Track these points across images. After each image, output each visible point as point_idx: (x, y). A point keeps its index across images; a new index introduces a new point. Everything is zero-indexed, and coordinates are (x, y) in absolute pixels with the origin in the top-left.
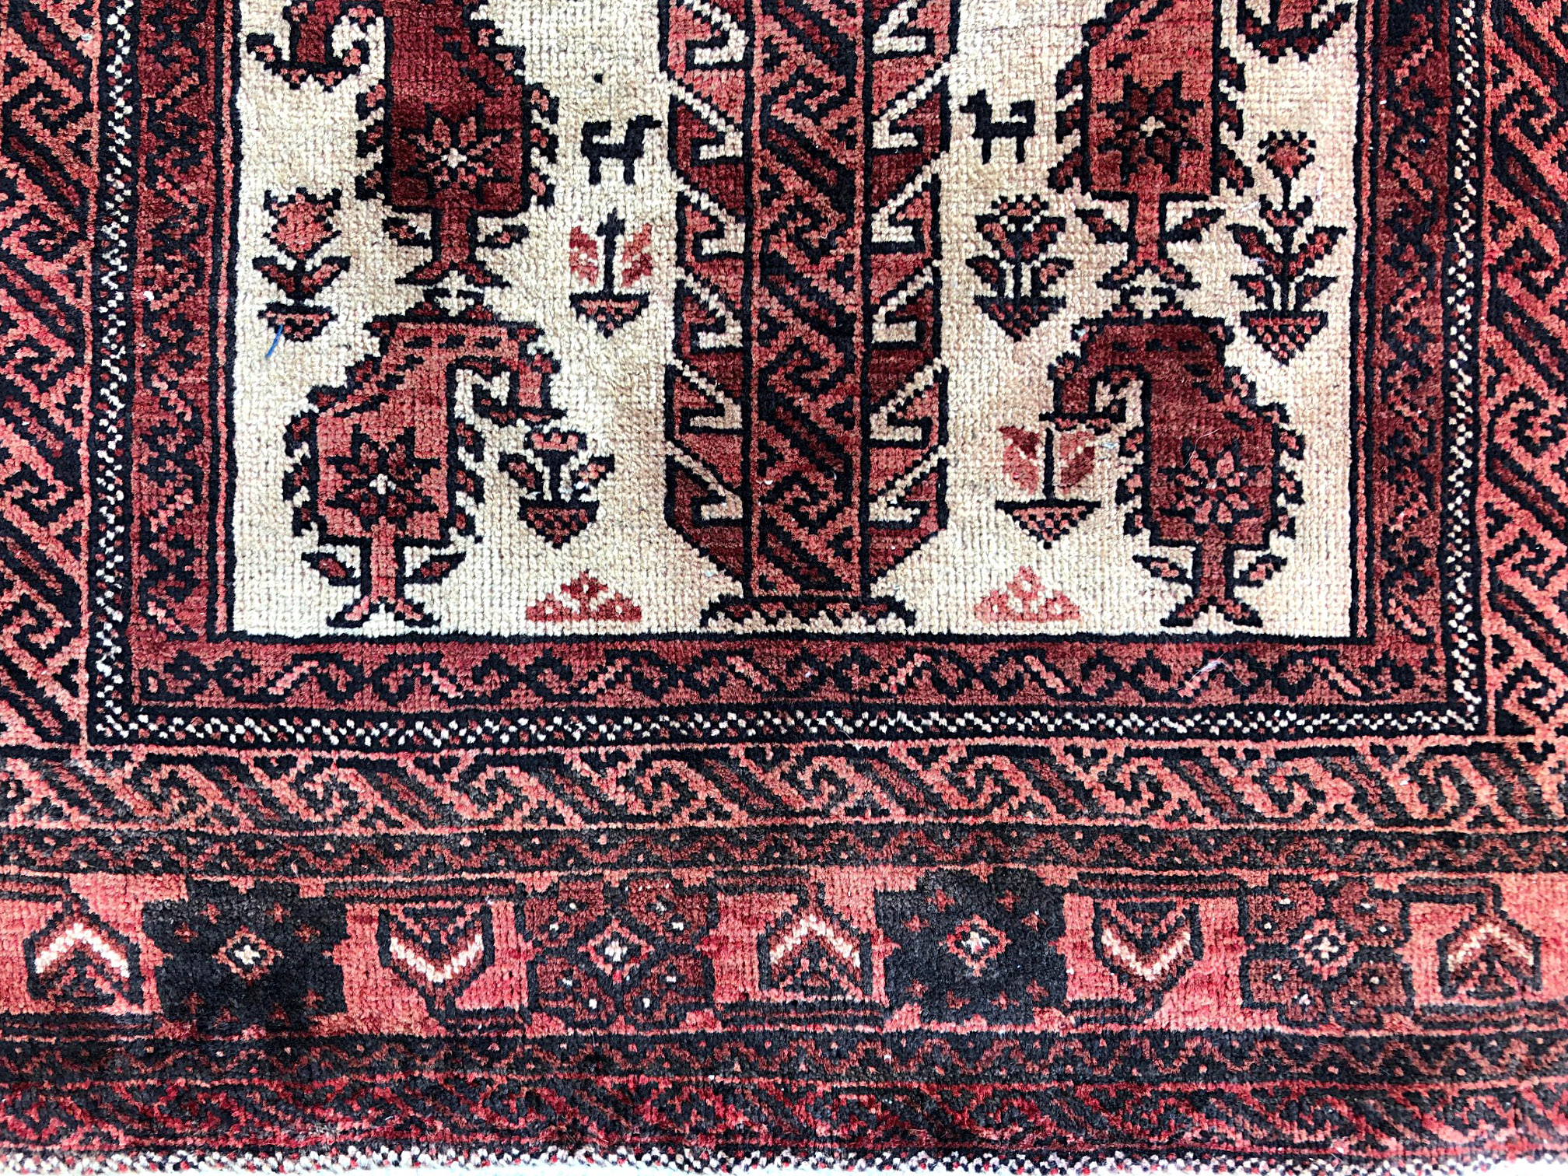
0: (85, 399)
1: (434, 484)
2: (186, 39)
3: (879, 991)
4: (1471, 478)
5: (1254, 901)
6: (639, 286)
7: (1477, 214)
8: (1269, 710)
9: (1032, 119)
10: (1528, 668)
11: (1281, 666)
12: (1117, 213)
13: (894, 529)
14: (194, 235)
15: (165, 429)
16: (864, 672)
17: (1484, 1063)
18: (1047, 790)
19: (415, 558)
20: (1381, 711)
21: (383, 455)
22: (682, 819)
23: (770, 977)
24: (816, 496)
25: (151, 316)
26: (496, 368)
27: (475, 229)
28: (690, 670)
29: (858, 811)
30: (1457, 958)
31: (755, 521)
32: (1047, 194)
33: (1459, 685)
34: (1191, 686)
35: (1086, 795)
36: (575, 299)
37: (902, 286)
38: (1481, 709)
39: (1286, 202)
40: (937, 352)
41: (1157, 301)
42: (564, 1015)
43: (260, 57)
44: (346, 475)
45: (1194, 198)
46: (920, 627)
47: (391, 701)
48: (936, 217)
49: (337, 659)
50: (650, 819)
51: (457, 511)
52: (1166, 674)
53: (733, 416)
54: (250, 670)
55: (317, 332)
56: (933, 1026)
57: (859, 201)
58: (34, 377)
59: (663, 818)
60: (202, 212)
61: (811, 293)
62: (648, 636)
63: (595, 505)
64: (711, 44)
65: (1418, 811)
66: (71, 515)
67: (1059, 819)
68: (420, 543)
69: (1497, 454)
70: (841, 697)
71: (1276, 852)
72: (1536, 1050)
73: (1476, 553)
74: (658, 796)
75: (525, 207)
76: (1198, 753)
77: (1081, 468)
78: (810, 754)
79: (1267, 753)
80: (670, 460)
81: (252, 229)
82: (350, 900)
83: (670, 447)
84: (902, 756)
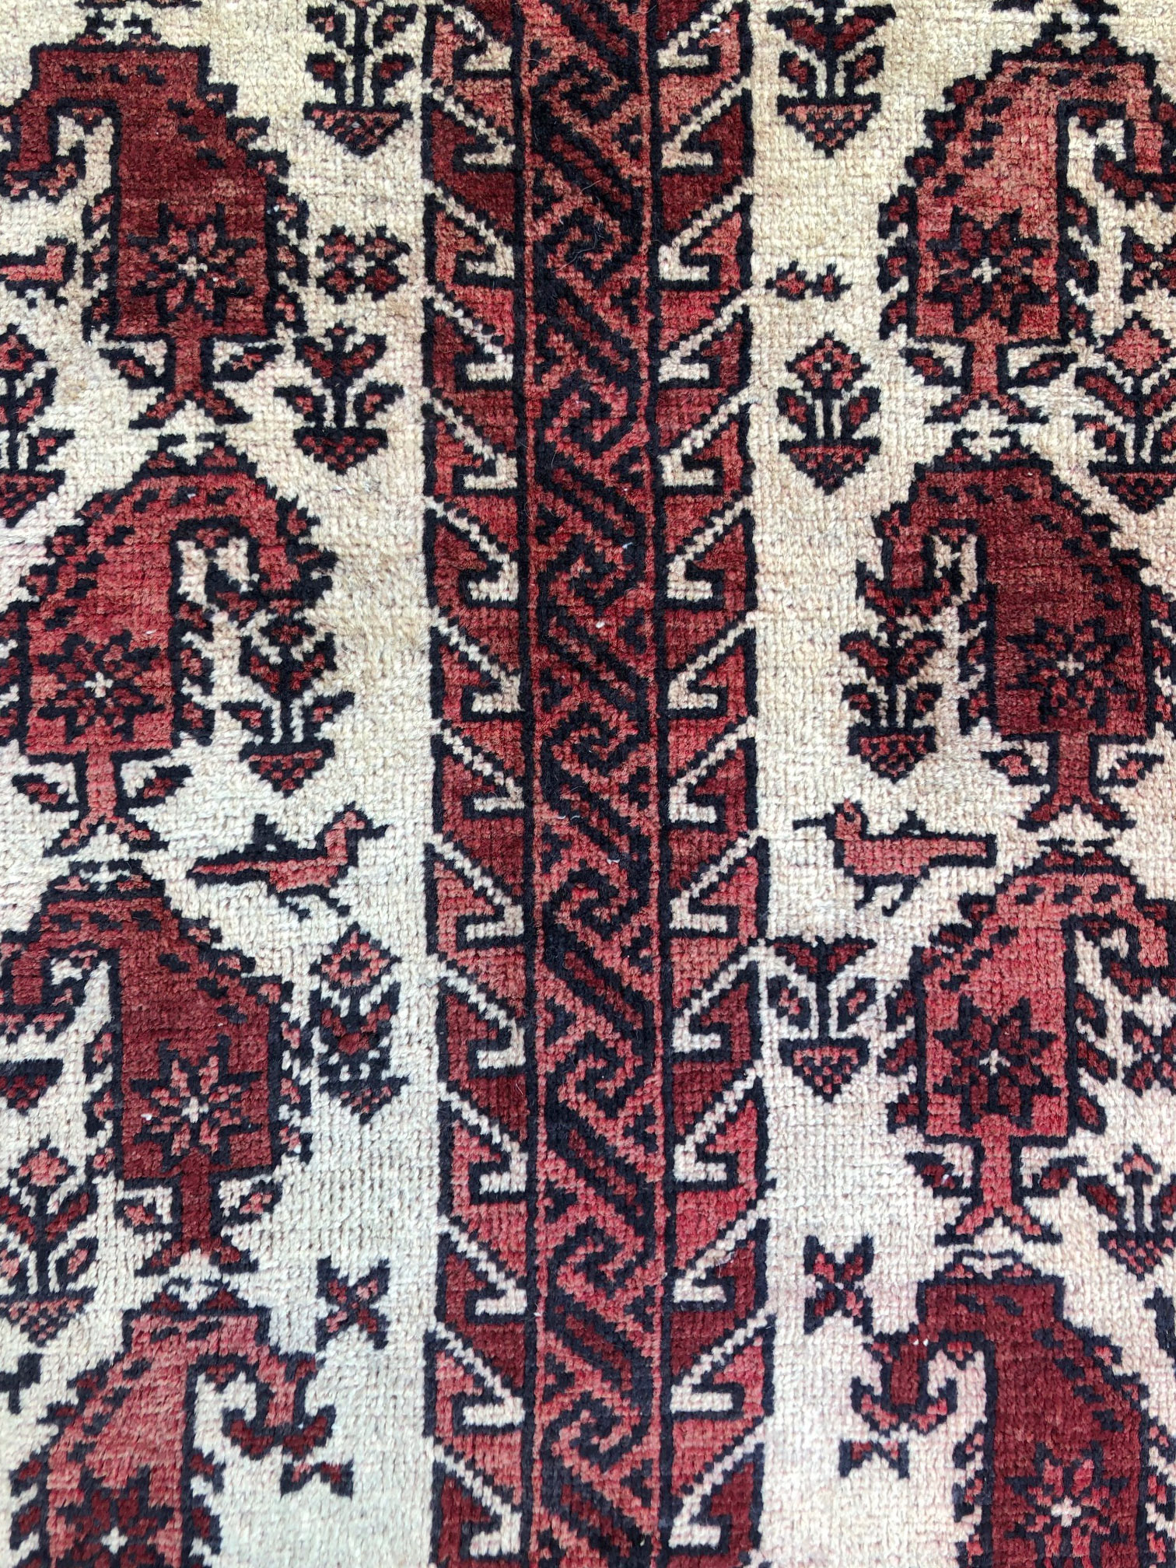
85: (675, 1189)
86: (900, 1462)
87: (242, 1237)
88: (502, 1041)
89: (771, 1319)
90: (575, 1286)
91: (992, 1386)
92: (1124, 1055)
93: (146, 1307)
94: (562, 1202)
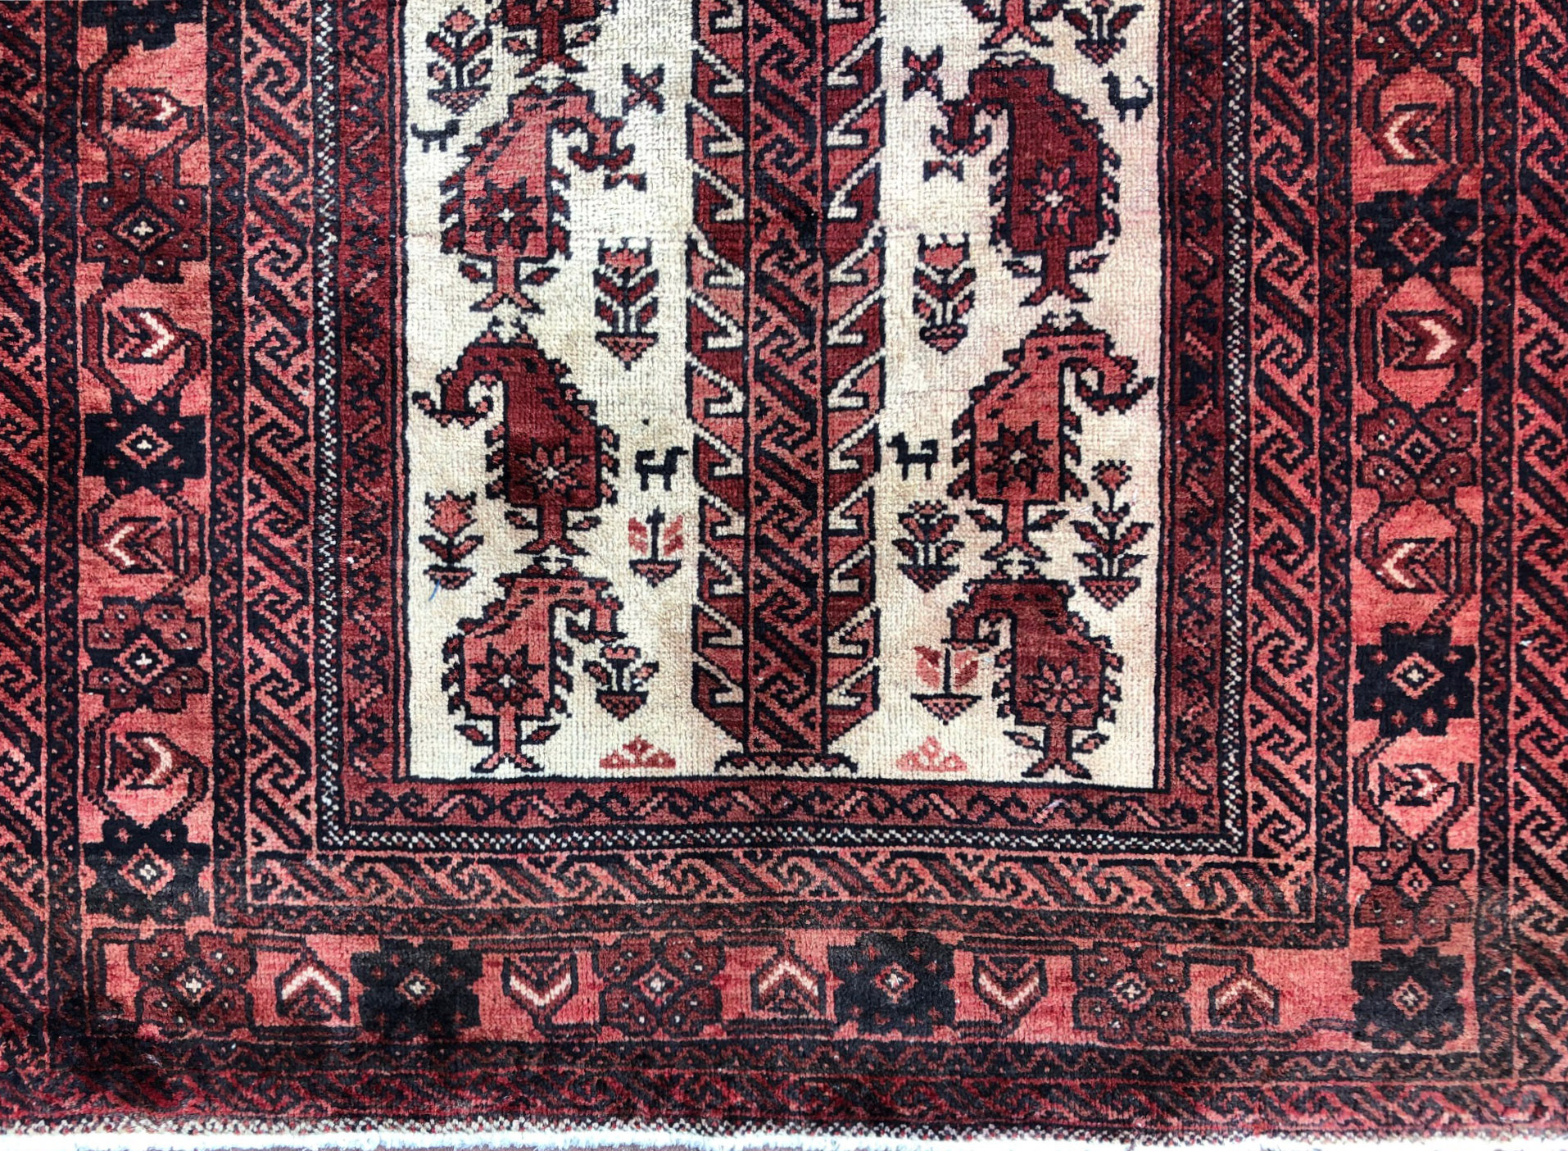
0: (311, 626)
1: (540, 680)
2: (372, 395)
3: (830, 1012)
4: (1241, 688)
5: (1082, 959)
6: (675, 555)
7: (1245, 516)
8: (1095, 834)
9: (936, 451)
10: (1276, 815)
11: (1104, 805)
12: (994, 512)
13: (847, 709)
14: (379, 521)
15: (363, 646)
16: (823, 802)
17: (1238, 1070)
18: (943, 881)
19: (528, 728)
20: (1173, 838)
21: (507, 662)
22: (701, 898)
24: (792, 688)
25: (352, 574)
26: (581, 607)
27: (565, 519)
28: (707, 800)
29: (818, 892)
30: (1222, 1000)
31: (752, 704)
32: (946, 500)
33: (1229, 824)
34: (1041, 817)
35: (969, 885)
36: (633, 564)
37: (850, 557)
38: (1243, 840)
39: (1111, 507)
40: (873, 598)
41: (1022, 569)
42: (624, 1028)
43: (421, 407)
44: (483, 675)
45: (1047, 503)
46: (860, 774)
47: (513, 820)
48: (872, 514)
49: (477, 794)
50: (680, 897)
52: (1024, 808)
53: (737, 637)
54: (421, 801)
55: (463, 583)
56: (866, 1036)
57: (820, 503)
58: (277, 613)
59: (689, 897)
60: (384, 506)
61: (789, 560)
62: (680, 778)
63: (646, 694)
64: (721, 401)
65: (1198, 904)
66: (304, 701)
67: (951, 900)
68: (531, 718)
69: (1258, 673)
70: (807, 818)
71: (1098, 926)
72: (1274, 1064)
73: (1242, 737)
74: (685, 882)
75: (598, 505)
76: (1045, 860)
77: (969, 674)
78: (785, 856)
79: (1094, 860)
80: (695, 665)
81: (419, 519)
82: (486, 951)
83: (696, 658)
84: (848, 859)
85: (826, 24)
86: (958, 173)
87: (576, 54)
89: (884, 93)
90: (771, 75)
91: (1012, 129)
93: (521, 93)
94: (763, 31)
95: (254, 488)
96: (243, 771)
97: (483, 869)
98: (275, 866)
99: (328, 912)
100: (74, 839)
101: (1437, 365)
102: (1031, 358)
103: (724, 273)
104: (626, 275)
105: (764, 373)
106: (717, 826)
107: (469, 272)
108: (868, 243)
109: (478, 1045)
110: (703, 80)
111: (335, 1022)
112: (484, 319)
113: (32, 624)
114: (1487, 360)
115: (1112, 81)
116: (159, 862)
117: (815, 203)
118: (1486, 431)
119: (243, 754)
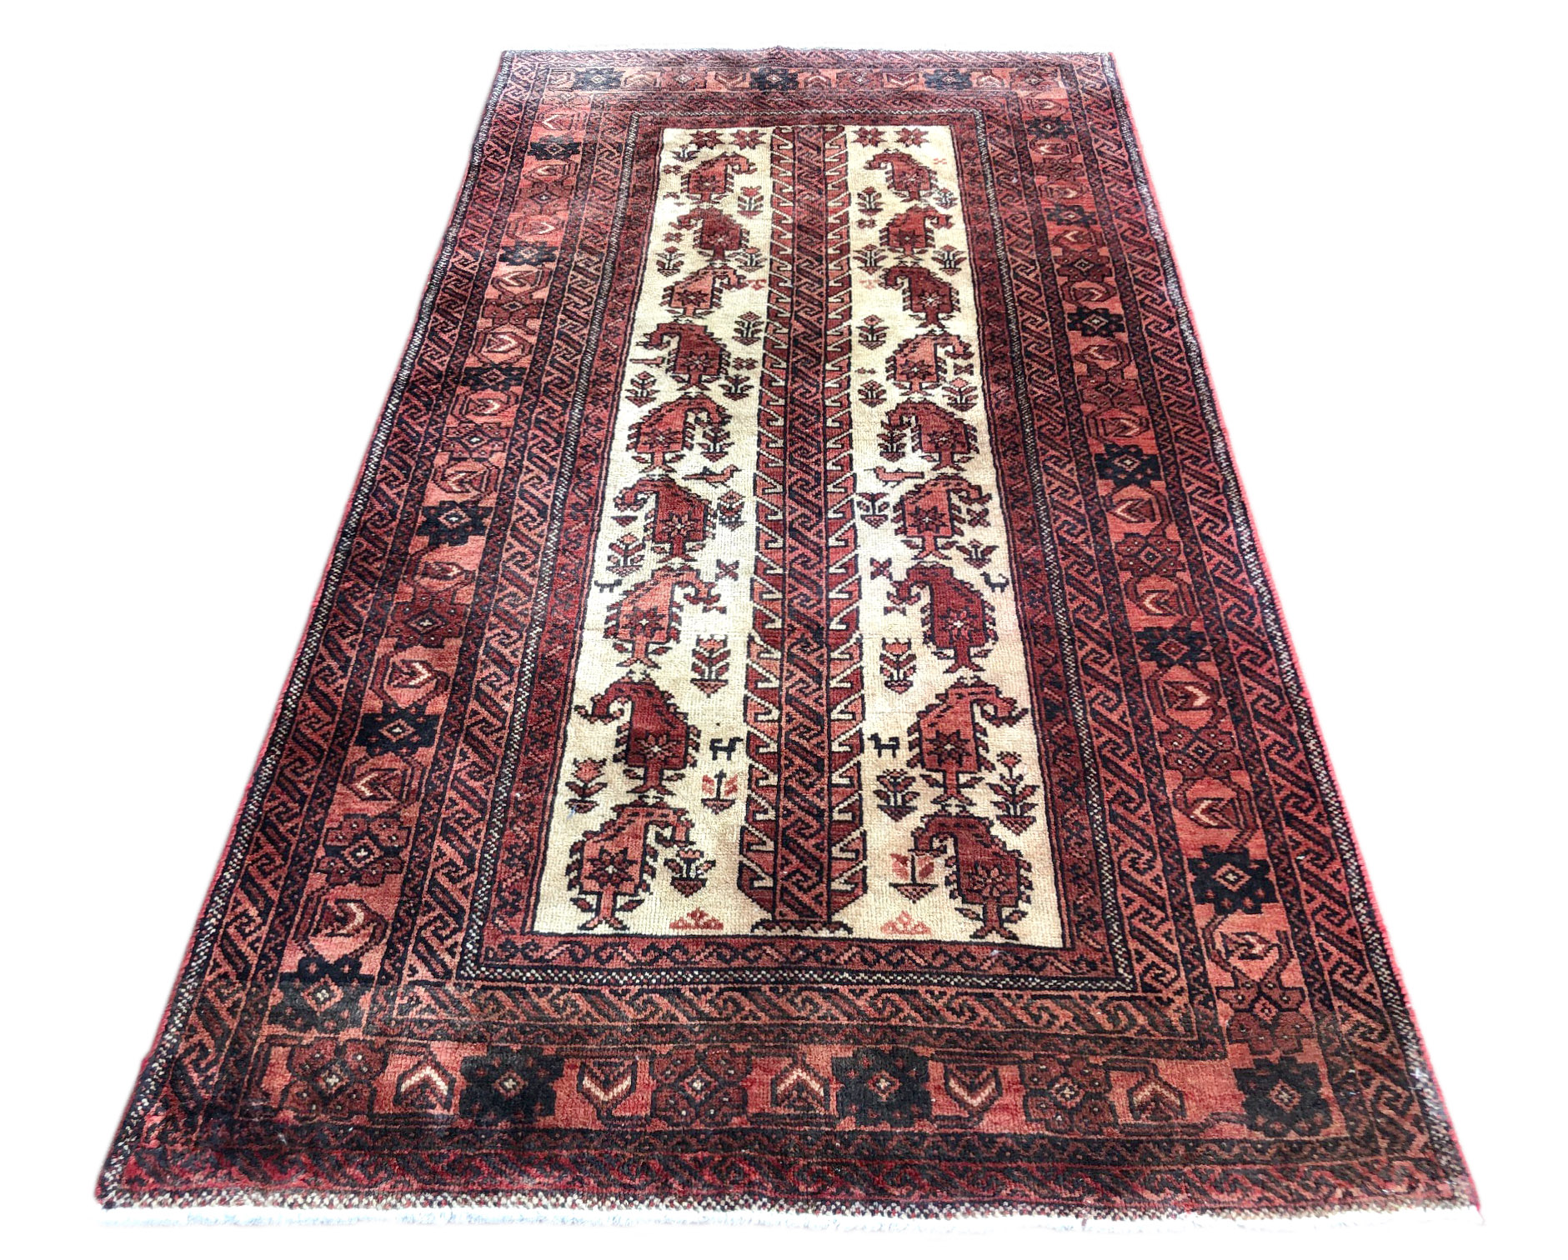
0: (483, 833)
1: (634, 871)
2: (550, 707)
3: (833, 1108)
4: (1113, 883)
5: (1026, 1067)
6: (731, 796)
7: (1098, 780)
8: (1026, 977)
10: (1154, 964)
11: (1030, 958)
12: (938, 776)
13: (843, 893)
14: (541, 773)
15: (516, 846)
17: (1162, 1156)
18: (917, 1010)
19: (621, 900)
20: (1083, 980)
22: (737, 1020)
23: (776, 1101)
24: (807, 878)
25: (517, 803)
26: (667, 825)
28: (745, 951)
29: (824, 1017)
30: (1139, 1099)
31: (779, 888)
32: (906, 769)
33: (1121, 971)
34: (986, 966)
35: (937, 1013)
36: (703, 801)
37: (846, 800)
38: (1133, 981)
39: (1011, 776)
40: (861, 824)
41: (958, 810)
42: (667, 1119)
46: (854, 935)
47: (602, 963)
48: (859, 776)
50: (720, 1019)
51: (643, 881)
52: (974, 959)
53: (770, 846)
54: (538, 948)
55: (590, 810)
56: (862, 1128)
57: (826, 769)
58: (461, 825)
59: (728, 1019)
60: (546, 765)
61: (806, 801)
62: (726, 936)
63: (705, 880)
64: (764, 714)
65: (1108, 1026)
66: (468, 880)
69: (1123, 874)
70: (815, 964)
71: (1036, 1043)
72: (1190, 1150)
73: (1120, 914)
74: (726, 1009)
76: (992, 995)
77: (928, 871)
78: (801, 990)
79: (1027, 995)
80: (741, 863)
81: (567, 772)
82: (567, 1057)
83: (741, 858)
84: (846, 993)
85: (828, 548)
86: (903, 612)
88: (776, 514)
89: (860, 576)
90: (798, 567)
91: (932, 594)
92: (968, 518)
95: (463, 753)
96: (414, 923)
97: (574, 996)
98: (420, 991)
99: (452, 1025)
100: (275, 970)
101: (1201, 708)
102: (952, 699)
103: (769, 652)
104: (712, 651)
105: (790, 700)
106: (750, 969)
107: (620, 649)
108: (853, 641)
109: (549, 1131)
110: (759, 568)
111: (438, 1111)
112: (625, 670)
113: (291, 831)
114: (1232, 706)
115: (986, 577)
116: (334, 987)
117: (823, 623)
118: (1240, 742)
119: (417, 914)
